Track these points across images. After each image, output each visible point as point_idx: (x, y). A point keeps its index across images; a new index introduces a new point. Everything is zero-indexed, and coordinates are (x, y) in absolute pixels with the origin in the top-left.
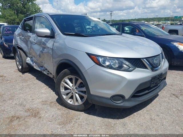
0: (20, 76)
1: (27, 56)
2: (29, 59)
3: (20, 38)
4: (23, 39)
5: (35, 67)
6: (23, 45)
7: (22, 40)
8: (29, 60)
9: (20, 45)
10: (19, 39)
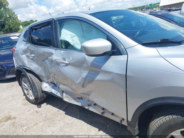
0: (37, 112)
1: (41, 81)
2: (47, 85)
3: (28, 57)
4: (34, 57)
5: (66, 100)
6: (33, 66)
7: (32, 59)
8: (48, 87)
9: (28, 66)
10: (26, 58)
